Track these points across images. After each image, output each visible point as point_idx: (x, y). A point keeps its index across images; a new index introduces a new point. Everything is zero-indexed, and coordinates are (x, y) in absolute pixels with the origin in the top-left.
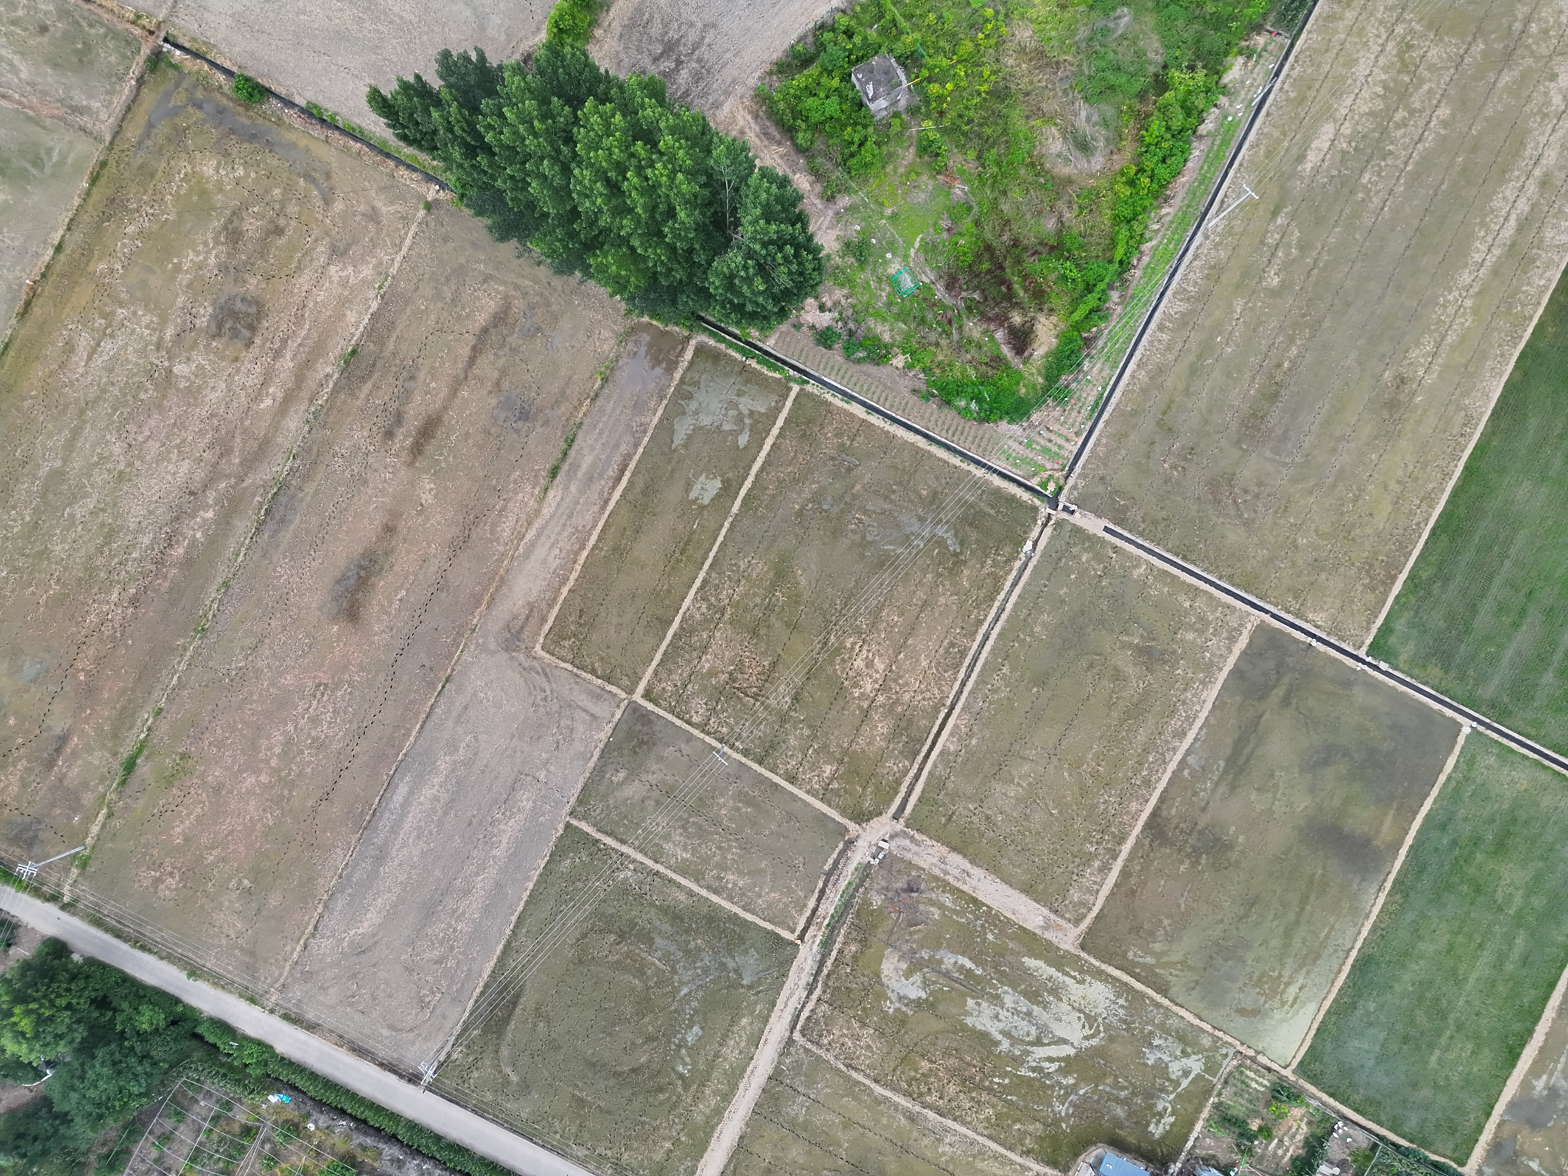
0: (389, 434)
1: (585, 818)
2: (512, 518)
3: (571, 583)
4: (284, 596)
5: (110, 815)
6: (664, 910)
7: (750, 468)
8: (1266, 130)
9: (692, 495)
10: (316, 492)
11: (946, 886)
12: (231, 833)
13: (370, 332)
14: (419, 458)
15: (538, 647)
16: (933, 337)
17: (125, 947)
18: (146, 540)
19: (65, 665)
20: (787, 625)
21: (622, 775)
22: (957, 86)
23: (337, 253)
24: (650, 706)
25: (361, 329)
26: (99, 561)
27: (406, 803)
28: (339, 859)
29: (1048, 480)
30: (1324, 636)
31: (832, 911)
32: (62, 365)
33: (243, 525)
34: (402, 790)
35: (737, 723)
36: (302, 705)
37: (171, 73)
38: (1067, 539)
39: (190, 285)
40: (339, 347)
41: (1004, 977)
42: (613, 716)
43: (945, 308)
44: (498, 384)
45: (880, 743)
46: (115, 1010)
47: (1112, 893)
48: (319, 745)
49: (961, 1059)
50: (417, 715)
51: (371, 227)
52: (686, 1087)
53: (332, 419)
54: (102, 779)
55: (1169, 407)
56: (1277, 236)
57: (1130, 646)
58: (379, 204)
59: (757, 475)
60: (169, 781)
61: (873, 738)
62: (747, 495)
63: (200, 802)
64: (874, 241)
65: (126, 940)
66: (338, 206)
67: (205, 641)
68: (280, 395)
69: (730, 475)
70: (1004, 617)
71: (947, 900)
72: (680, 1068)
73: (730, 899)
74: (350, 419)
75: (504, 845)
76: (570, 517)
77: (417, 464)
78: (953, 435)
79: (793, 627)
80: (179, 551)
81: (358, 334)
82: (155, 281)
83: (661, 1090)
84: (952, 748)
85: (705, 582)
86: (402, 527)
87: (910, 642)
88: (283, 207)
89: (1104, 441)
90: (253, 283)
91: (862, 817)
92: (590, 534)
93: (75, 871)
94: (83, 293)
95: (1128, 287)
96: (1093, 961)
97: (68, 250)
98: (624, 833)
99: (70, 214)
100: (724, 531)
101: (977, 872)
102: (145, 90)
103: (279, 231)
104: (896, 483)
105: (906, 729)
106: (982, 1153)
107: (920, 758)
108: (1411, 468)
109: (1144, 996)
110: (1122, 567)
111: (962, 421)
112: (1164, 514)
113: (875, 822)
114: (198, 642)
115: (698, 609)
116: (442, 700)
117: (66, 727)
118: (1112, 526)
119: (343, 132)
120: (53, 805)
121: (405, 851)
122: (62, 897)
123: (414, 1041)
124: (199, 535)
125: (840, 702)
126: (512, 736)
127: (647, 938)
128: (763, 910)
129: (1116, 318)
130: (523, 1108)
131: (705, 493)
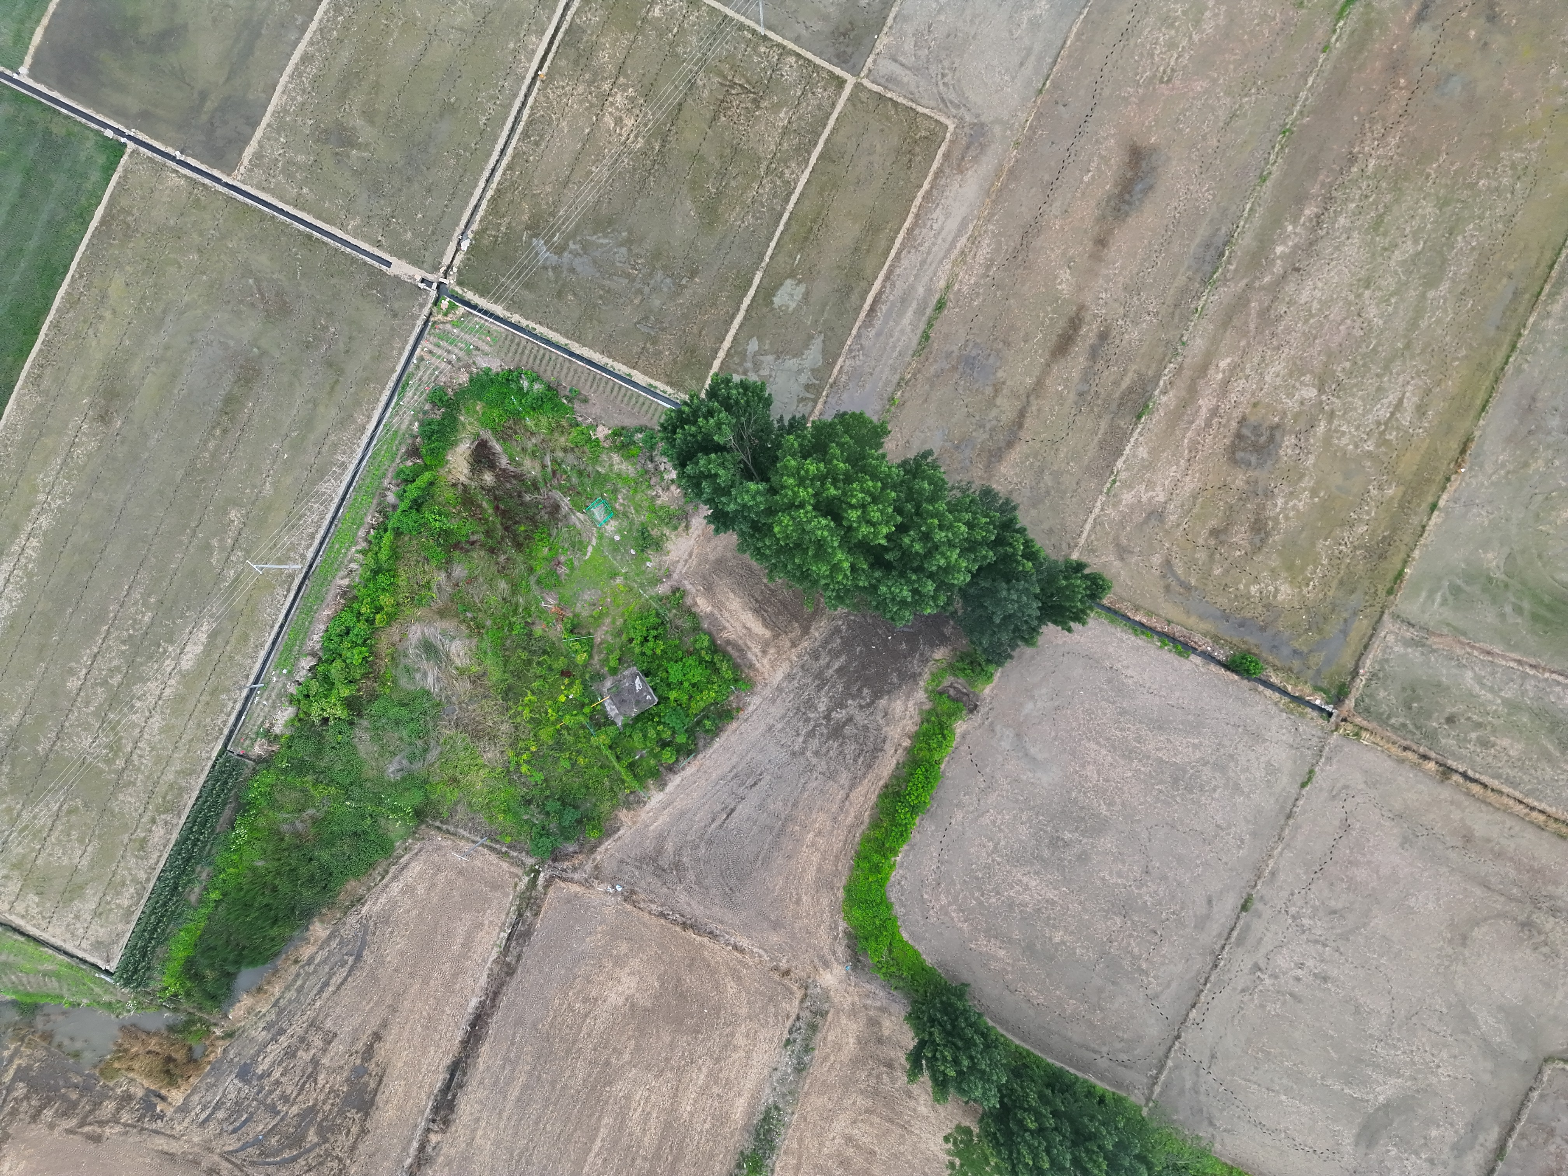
0: (1103, 336)
2: (981, 259)
3: (921, 193)
4: (1204, 169)
7: (745, 318)
8: (249, 661)
9: (802, 288)
10: (1174, 276)
13: (1123, 438)
14: (1073, 314)
15: (951, 127)
16: (571, 458)
18: (1342, 221)
19: (1419, 93)
20: (703, 159)
22: (555, 702)
23: (1157, 514)
24: (837, 71)
25: (1132, 440)
26: (1388, 197)
29: (448, 312)
30: (170, 163)
32: (1428, 392)
33: (1246, 241)
35: (750, 56)
36: (1185, 61)
37: (1325, 684)
38: (427, 254)
39: (1302, 476)
40: (1154, 422)
42: (875, 61)
43: (560, 488)
44: (997, 391)
45: (606, 41)
48: (1167, 21)
50: (1069, 56)
51: (1124, 541)
53: (1161, 350)
55: (332, 388)
56: (233, 558)
57: (359, 146)
58: (1117, 563)
59: (738, 309)
61: (613, 46)
62: (747, 291)
64: (633, 552)
66: (1157, 559)
67: (1282, 122)
68: (1212, 372)
69: (765, 310)
70: (486, 174)
74: (1143, 350)
76: (923, 262)
77: (1075, 308)
78: (544, 355)
79: (697, 157)
80: (1310, 211)
81: (1136, 435)
82: (1337, 479)
84: (533, 38)
85: (787, 200)
86: (1090, 246)
87: (579, 146)
88: (1211, 556)
89: (395, 353)
90: (1239, 480)
92: (902, 244)
94: (1408, 464)
95: (379, 504)
97: (1425, 506)
99: (1423, 541)
100: (769, 252)
102: (1350, 666)
103: (1214, 533)
104: (599, 306)
105: (580, 56)
107: (565, 26)
108: (91, 332)
110: (372, 227)
111: (536, 369)
112: (333, 281)
114: (1289, 120)
115: (792, 173)
116: (1046, 71)
117: (1416, 32)
118: (384, 268)
119: (1152, 630)
124: (1290, 228)
125: (646, 82)
126: (975, 36)
129: (390, 476)
131: (789, 290)
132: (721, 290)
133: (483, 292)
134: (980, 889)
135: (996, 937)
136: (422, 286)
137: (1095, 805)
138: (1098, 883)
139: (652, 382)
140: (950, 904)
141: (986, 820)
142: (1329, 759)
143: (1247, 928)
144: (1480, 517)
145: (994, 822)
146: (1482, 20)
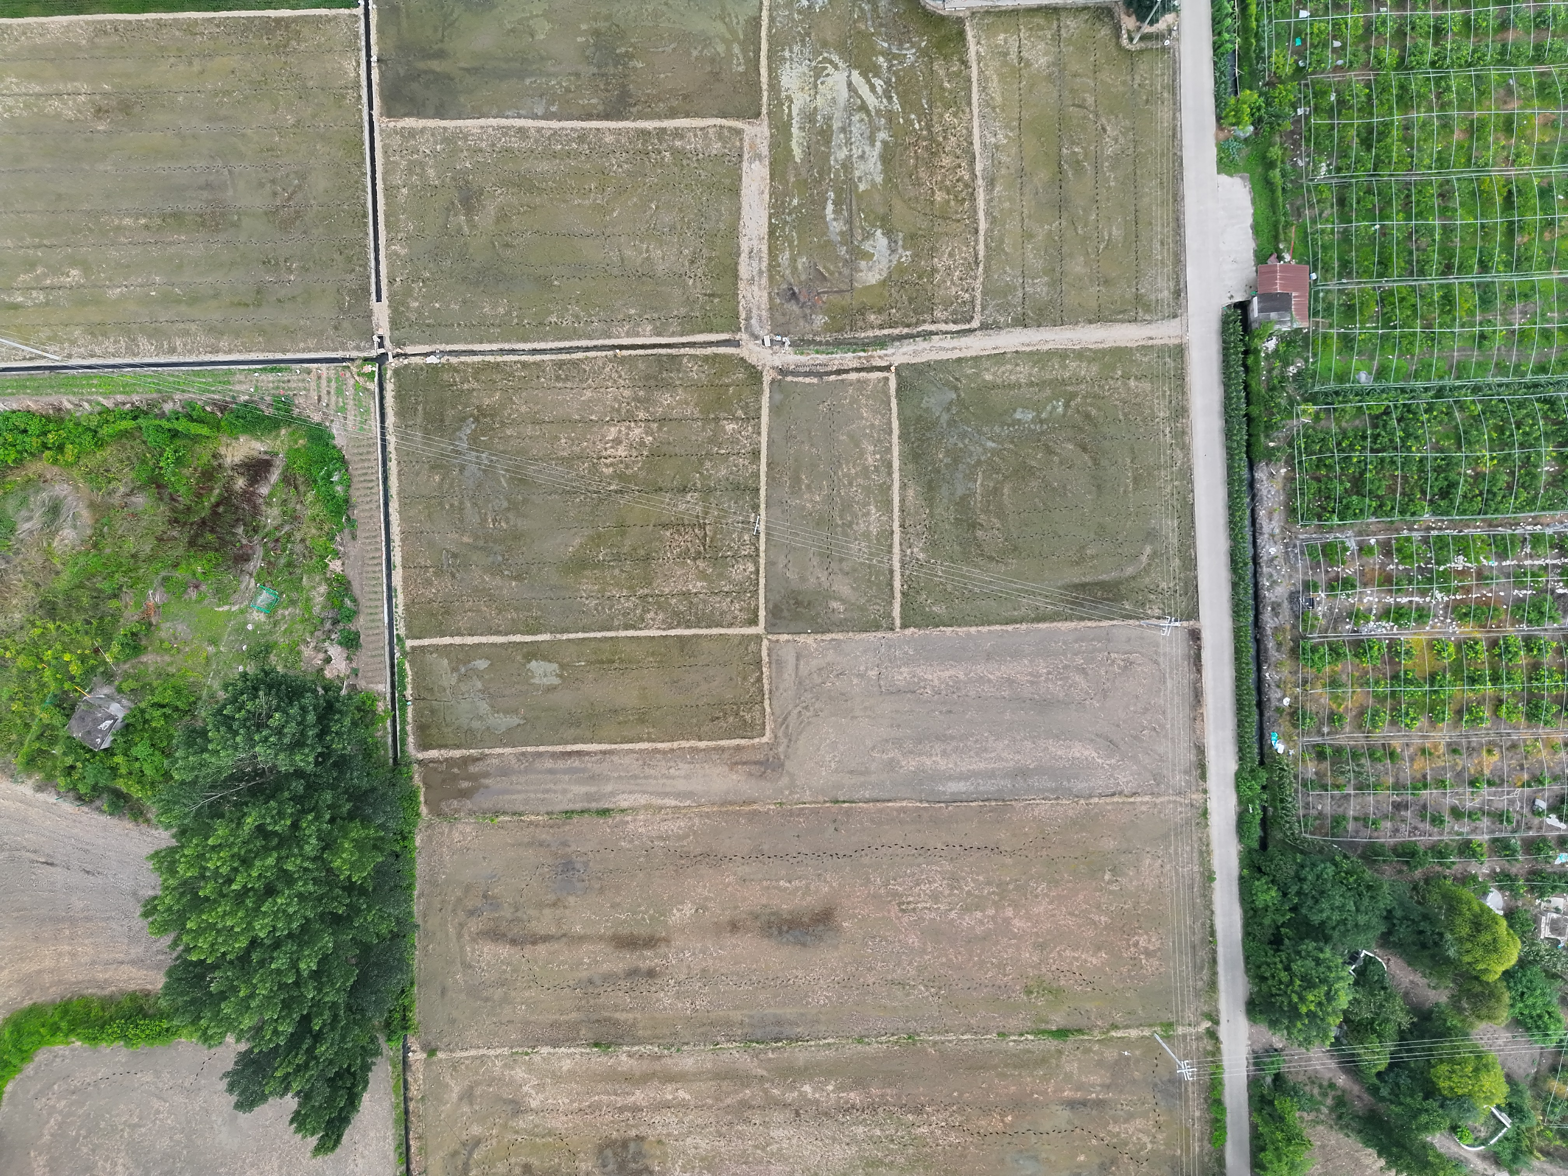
0: (651, 974)
1: (889, 615)
2: (664, 827)
3: (693, 743)
4: (843, 983)
5: (1115, 1027)
6: (930, 502)
7: (502, 644)
9: (556, 681)
10: (736, 1008)
11: (773, 266)
12: (1072, 914)
13: (570, 1041)
14: (657, 936)
15: (765, 740)
16: (299, 548)
17: (1220, 950)
18: (860, 1129)
19: (1007, 1139)
20: (623, 534)
21: (835, 604)
22: (64, 652)
23: (517, 1108)
24: (762, 613)
25: (572, 1050)
26: (901, 1161)
27: (963, 777)
28: (1043, 808)
29: (364, 375)
30: (363, 54)
31: (850, 355)
33: (800, 1054)
34: (954, 787)
35: (735, 529)
36: (928, 916)
38: (407, 329)
40: (599, 1060)
41: (824, 170)
42: (788, 641)
43: (267, 552)
44: (554, 905)
45: (681, 394)
46: (1278, 928)
47: (697, 115)
48: (954, 880)
49: (916, 167)
50: (880, 811)
51: (478, 1091)
52: (1073, 396)
53: (665, 1031)
54: (1090, 1050)
55: (239, 304)
56: (34, 294)
57: (470, 221)
58: (455, 1096)
59: (506, 634)
60: (1056, 993)
61: (680, 403)
62: (528, 633)
63: (1060, 955)
64: (244, 648)
65: (1214, 952)
66: (476, 1130)
67: (918, 1030)
68: (670, 1087)
69: (519, 658)
70: (507, 346)
71: (784, 258)
72: (1060, 410)
73: (889, 450)
74: (657, 1015)
75: (951, 672)
76: (635, 777)
77: (664, 934)
78: (372, 481)
79: (622, 527)
80: (854, 1097)
81: (578, 1050)
83: (1088, 416)
84: (649, 328)
85: (627, 627)
86: (726, 917)
87: (577, 417)
89: (302, 345)
90: (585, 1165)
91: (754, 374)
92: (641, 751)
93: (1180, 1030)
95: (156, 400)
96: (765, 99)
98: (884, 574)
100: (572, 636)
101: (745, 245)
103: (527, 1169)
104: (443, 508)
105: (655, 378)
106: (987, 103)
107: (674, 351)
108: (172, 60)
109: (770, 36)
110: (404, 267)
111: (355, 480)
112: (336, 256)
113: (752, 360)
114: (923, 1036)
115: (653, 620)
116: (856, 797)
117: (1059, 1108)
118: (374, 296)
119: (408, 1162)
120: (1134, 1081)
121: (1005, 755)
122: (1208, 1029)
123: (1165, 654)
124: (830, 1088)
125: (665, 449)
126: (854, 718)
127: (963, 503)
128: (883, 415)
129: (187, 396)
130: (1170, 526)
131: (549, 670)
132: (516, 609)
133: (399, 397)
134: (89, 1132)
136: (376, 339)
139: (400, 590)
140: (60, 1112)
141: (156, 1104)
145: (158, 1112)
146: (1097, 1161)
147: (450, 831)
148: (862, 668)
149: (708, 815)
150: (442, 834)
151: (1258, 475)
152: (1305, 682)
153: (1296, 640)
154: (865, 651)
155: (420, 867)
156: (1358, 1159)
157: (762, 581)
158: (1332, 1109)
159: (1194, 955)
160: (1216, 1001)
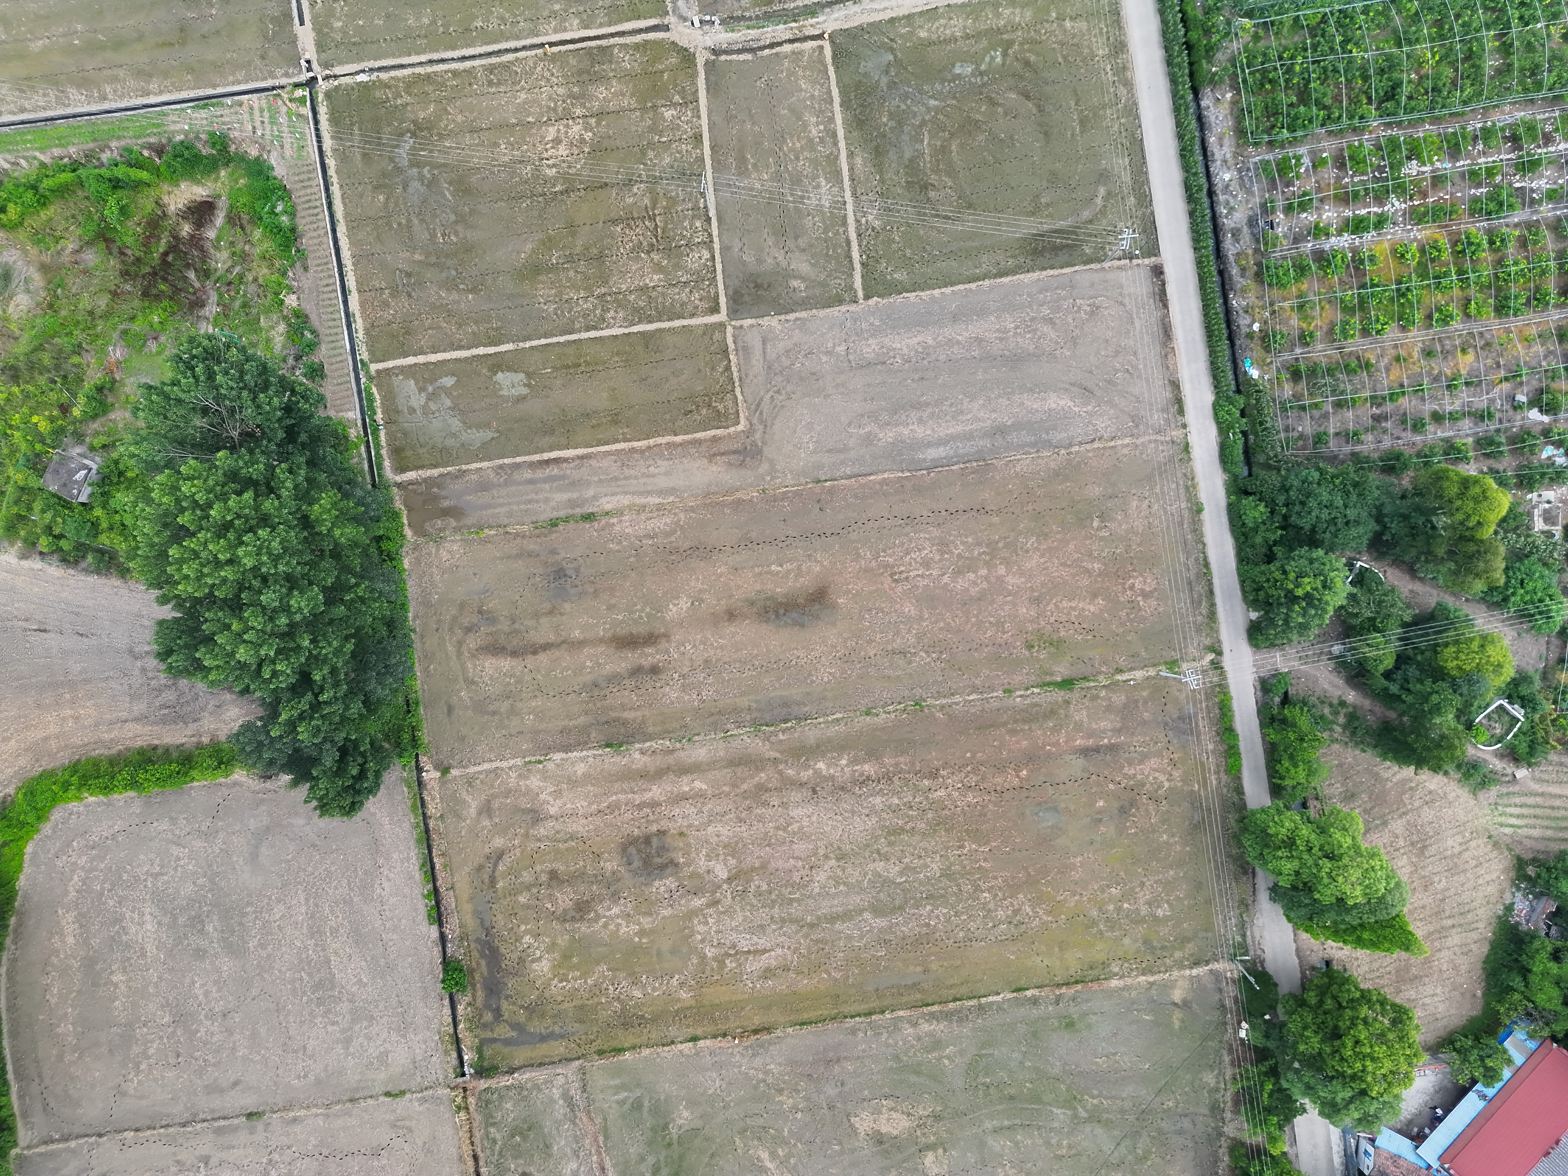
0: (655, 670)
1: (851, 288)
2: (650, 525)
3: (669, 438)
4: (845, 659)
5: (1120, 671)
6: (880, 167)
7: (466, 359)
9: (525, 391)
10: (743, 694)
12: (1064, 565)
13: (582, 744)
14: (657, 632)
15: (740, 428)
16: (252, 288)
17: (1216, 582)
18: (878, 800)
19: (1025, 793)
20: (573, 234)
21: (795, 283)
22: (31, 415)
23: (536, 816)
24: (723, 300)
25: (585, 753)
26: (921, 825)
27: (942, 442)
28: (1024, 463)
29: (296, 100)
31: (781, 26)
32: (786, 969)
33: (810, 733)
34: (932, 453)
35: (685, 217)
36: (922, 583)
37: (488, 1052)
38: (333, 50)
39: (649, 914)
40: (613, 761)
42: (752, 326)
43: (221, 296)
44: (551, 613)
45: (616, 86)
48: (943, 546)
50: (863, 486)
51: (496, 805)
52: (1010, 44)
53: (675, 725)
54: (1096, 697)
55: (164, 44)
58: (473, 811)
59: (469, 348)
60: (1057, 645)
61: (615, 94)
62: (491, 345)
63: (1057, 606)
65: (1210, 583)
66: (499, 842)
67: (925, 696)
68: (685, 779)
69: (485, 371)
70: (435, 56)
72: (999, 60)
73: (832, 119)
74: (665, 710)
75: (920, 338)
76: (616, 479)
77: (662, 630)
78: (316, 208)
79: (572, 228)
80: (868, 768)
81: (591, 752)
82: (665, 945)
83: (1027, 63)
84: (576, 22)
85: (588, 329)
86: (722, 607)
87: (514, 121)
88: (531, 885)
89: (231, 78)
90: (611, 865)
91: (687, 57)
92: (618, 452)
94: (716, 994)
95: (93, 150)
97: (690, 1031)
98: (841, 247)
99: (660, 1050)
100: (535, 343)
102: (517, 1063)
103: (553, 875)
104: (391, 228)
105: (588, 72)
107: (603, 43)
111: (299, 208)
113: (683, 43)
114: (929, 701)
115: (614, 318)
116: (837, 474)
117: (1074, 757)
118: (296, 21)
119: (434, 880)
120: (1144, 723)
121: (981, 414)
122: (1212, 662)
123: (1129, 295)
124: (844, 762)
125: (605, 143)
126: (827, 396)
127: (912, 166)
128: (822, 85)
129: (123, 143)
130: (1121, 164)
131: (516, 381)
132: (476, 322)
133: (334, 120)
134: (113, 885)
135: (81, 926)
137: (253, 932)
138: (187, 980)
139: (358, 315)
140: (83, 868)
141: (175, 851)
142: (424, 1100)
143: (235, 1129)
144: (713, 1083)
145: (178, 859)
146: (1116, 805)
147: (438, 550)
148: (830, 345)
149: (693, 509)
150: (430, 554)
151: (1204, 103)
152: (1272, 304)
153: (1259, 264)
154: (831, 328)
155: (412, 588)
156: (1377, 774)
157: (719, 267)
158: (1345, 727)
159: (1191, 590)
160: (1217, 631)
